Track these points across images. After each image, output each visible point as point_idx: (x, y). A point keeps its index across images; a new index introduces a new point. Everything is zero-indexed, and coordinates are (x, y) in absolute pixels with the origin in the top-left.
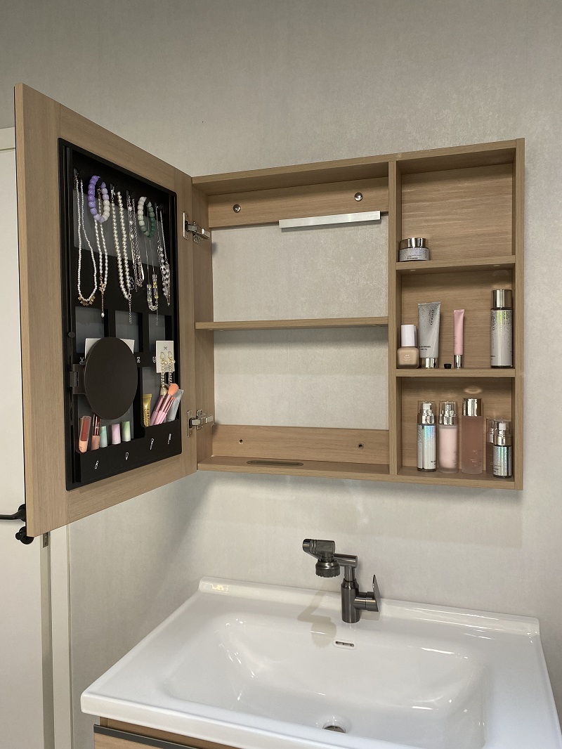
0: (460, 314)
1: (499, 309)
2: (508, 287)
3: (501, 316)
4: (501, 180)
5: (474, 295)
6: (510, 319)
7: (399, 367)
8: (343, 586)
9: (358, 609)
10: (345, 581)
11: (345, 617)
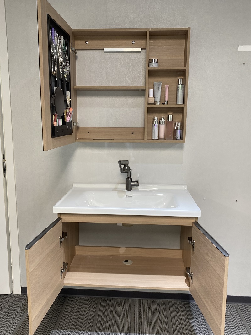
0: (167, 86)
1: (180, 85)
2: (183, 78)
3: (180, 87)
4: (181, 41)
5: (172, 80)
6: (183, 88)
7: (148, 104)
8: (127, 179)
9: (132, 186)
10: (128, 177)
11: (127, 189)
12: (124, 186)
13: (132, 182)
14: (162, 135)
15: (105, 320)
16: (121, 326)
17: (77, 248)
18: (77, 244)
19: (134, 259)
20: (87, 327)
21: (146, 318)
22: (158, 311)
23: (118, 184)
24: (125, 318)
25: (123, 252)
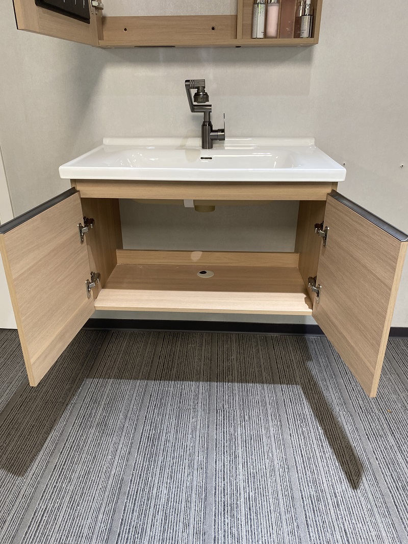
8: (204, 125)
9: (212, 140)
10: (204, 122)
11: (203, 147)
12: (198, 142)
13: (212, 131)
14: (272, 30)
15: (170, 363)
16: (195, 371)
17: (119, 253)
18: (120, 247)
19: (216, 270)
20: (141, 374)
21: (235, 359)
22: (254, 350)
23: (187, 137)
24: (202, 360)
25: (198, 258)
